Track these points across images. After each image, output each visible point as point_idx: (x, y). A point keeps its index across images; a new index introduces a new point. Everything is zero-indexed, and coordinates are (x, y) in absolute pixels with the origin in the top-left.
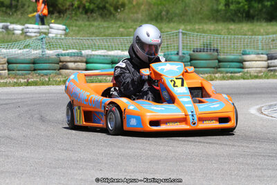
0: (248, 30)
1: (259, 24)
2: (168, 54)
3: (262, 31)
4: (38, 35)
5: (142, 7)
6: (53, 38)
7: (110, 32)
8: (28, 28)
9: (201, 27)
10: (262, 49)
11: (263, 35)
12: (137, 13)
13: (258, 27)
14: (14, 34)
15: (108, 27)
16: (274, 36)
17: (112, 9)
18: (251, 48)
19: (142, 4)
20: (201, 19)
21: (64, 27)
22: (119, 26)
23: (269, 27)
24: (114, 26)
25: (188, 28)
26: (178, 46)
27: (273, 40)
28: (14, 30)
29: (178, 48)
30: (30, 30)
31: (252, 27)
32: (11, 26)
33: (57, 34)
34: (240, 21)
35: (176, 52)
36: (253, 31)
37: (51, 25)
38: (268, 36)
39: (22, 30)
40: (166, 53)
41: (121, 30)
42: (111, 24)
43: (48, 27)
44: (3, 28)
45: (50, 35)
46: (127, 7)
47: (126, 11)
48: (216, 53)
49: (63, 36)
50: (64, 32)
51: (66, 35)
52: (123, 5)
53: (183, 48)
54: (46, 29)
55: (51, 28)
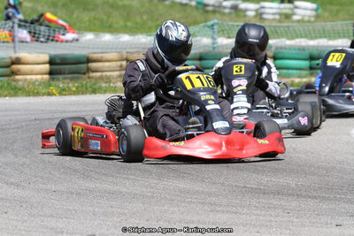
4: (277, 17)
6: (298, 21)
8: (263, 7)
14: (245, 16)
21: (314, 6)
28: (246, 10)
30: (267, 11)
32: (243, 6)
33: (303, 16)
37: (297, 3)
39: (256, 11)
44: (231, 8)
45: (295, 18)
49: (313, 19)
50: (313, 13)
51: (317, 17)
54: (290, 9)
55: (296, 7)
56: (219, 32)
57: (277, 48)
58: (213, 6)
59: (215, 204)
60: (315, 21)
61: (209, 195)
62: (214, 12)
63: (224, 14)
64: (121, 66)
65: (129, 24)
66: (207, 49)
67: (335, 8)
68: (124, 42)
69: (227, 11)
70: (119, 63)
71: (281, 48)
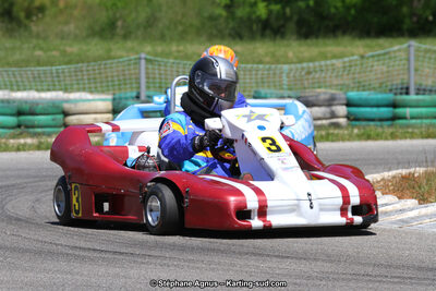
0: (267, 55)
1: (285, 42)
2: (120, 99)
3: (291, 54)
5: (76, 13)
7: (17, 56)
9: (181, 48)
10: (290, 89)
11: (292, 63)
12: (67, 23)
13: (283, 49)
15: (13, 49)
16: (311, 65)
17: (22, 15)
18: (269, 87)
19: (75, 7)
20: (184, 32)
22: (34, 48)
23: (303, 49)
24: (26, 46)
25: (159, 49)
26: (139, 83)
27: (309, 73)
29: (139, 88)
31: (272, 49)
34: (252, 37)
35: (134, 94)
36: (273, 55)
38: (299, 66)
40: (117, 96)
41: (38, 53)
42: (18, 43)
46: (47, 12)
47: (47, 19)
52: (41, 9)
53: (148, 88)
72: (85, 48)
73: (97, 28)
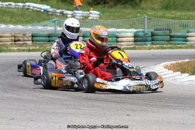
4: (82, 18)
6: (91, 20)
8: (75, 13)
14: (67, 17)
15: (129, 14)
18: (192, 28)
21: (99, 13)
22: (138, 13)
28: (67, 14)
30: (77, 15)
32: (65, 12)
33: (93, 17)
37: (91, 11)
39: (72, 14)
43: (88, 13)
44: (60, 13)
45: (90, 18)
47: (148, 2)
48: (169, 32)
49: (98, 19)
50: (98, 16)
51: (100, 18)
53: (148, 28)
54: (87, 14)
55: (90, 13)
56: (58, 24)
57: (84, 32)
58: (52, 12)
59: (68, 105)
60: (99, 20)
61: (65, 100)
62: (52, 15)
63: (57, 16)
64: (12, 39)
65: (13, 20)
66: (52, 32)
67: (108, 14)
68: (11, 28)
69: (58, 14)
70: (11, 38)
71: (86, 32)
72: (156, 13)
73: (165, 5)
